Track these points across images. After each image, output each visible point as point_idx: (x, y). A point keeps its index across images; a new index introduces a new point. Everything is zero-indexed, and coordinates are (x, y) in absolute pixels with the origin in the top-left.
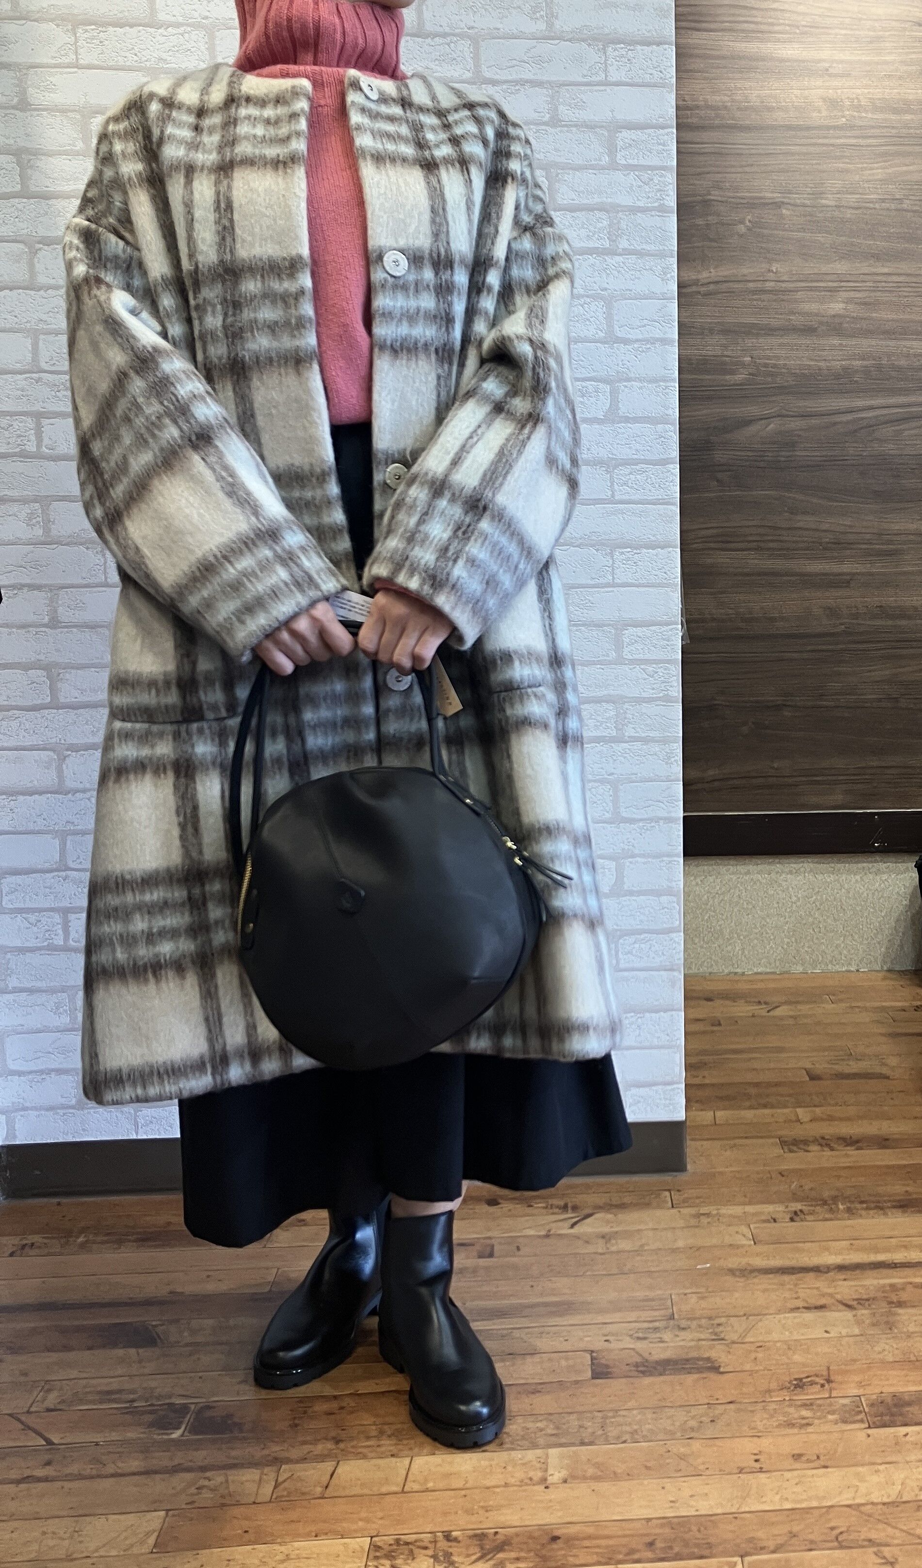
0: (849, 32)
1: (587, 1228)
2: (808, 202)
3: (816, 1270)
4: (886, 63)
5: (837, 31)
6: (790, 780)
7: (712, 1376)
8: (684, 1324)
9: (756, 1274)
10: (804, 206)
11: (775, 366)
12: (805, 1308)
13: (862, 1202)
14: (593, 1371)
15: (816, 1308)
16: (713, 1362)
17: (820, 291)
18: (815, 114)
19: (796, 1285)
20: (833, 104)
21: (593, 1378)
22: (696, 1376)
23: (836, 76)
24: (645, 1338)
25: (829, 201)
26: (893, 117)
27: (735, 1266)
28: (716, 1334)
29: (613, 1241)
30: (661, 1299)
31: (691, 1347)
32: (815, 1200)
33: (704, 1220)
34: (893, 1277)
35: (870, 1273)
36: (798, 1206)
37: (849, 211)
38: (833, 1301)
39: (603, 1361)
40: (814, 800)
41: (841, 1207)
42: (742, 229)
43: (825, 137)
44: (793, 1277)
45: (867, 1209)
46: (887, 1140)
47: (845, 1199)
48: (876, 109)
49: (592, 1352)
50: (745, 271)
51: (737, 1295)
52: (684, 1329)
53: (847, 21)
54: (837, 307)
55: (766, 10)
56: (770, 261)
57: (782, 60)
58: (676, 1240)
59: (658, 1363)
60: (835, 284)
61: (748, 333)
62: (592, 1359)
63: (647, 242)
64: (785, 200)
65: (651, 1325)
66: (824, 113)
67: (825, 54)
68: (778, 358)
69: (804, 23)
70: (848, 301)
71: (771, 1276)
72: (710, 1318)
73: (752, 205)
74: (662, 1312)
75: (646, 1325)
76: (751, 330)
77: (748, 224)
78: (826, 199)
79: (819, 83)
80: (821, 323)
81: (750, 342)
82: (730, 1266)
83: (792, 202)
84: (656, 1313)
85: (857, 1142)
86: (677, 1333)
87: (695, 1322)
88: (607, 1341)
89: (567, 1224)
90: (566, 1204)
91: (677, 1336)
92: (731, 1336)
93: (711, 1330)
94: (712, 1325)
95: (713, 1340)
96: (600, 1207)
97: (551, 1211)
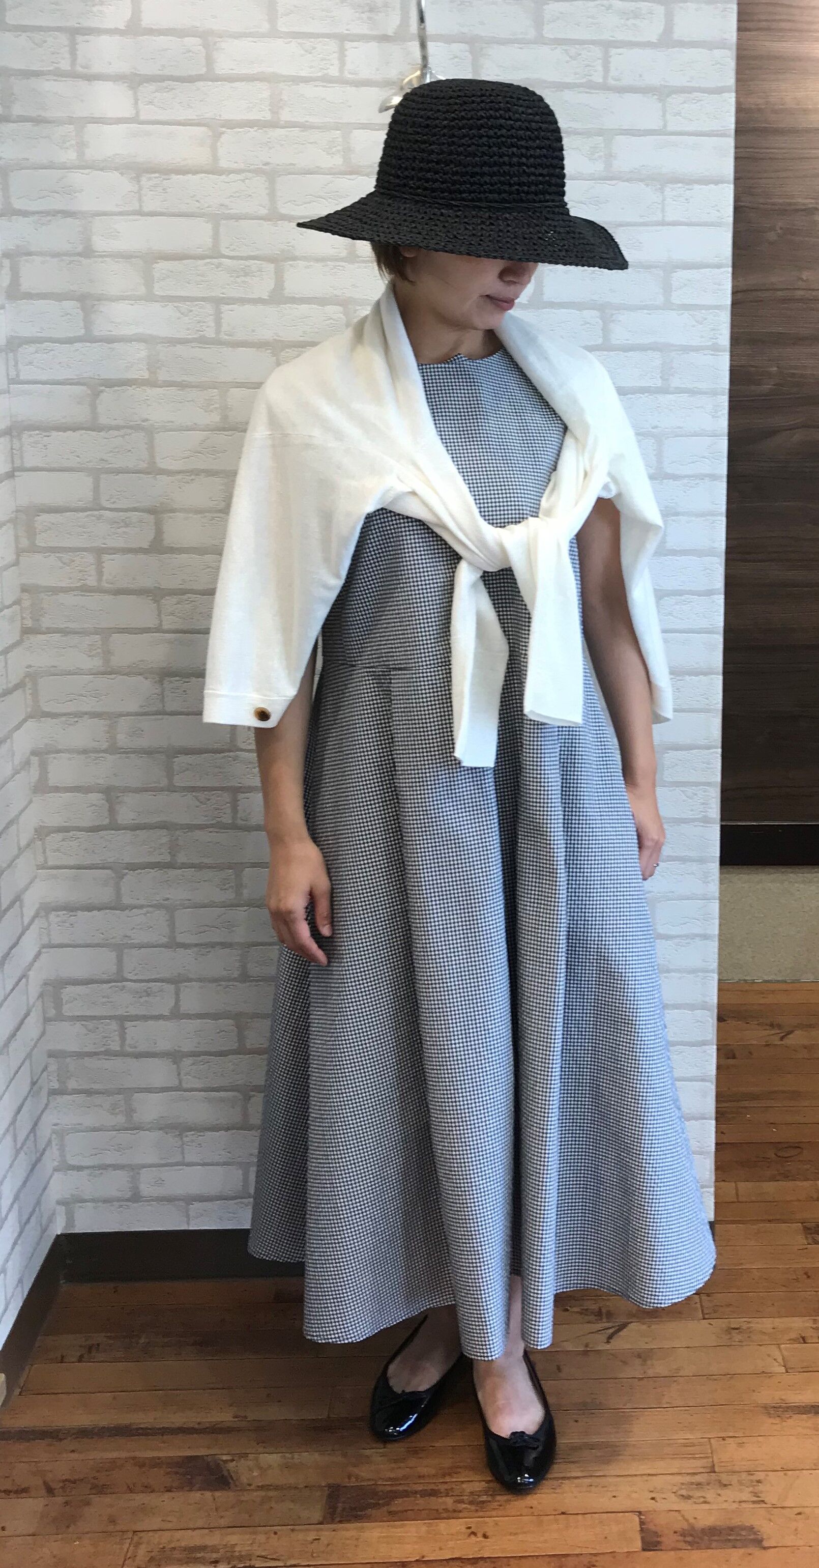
1: (625, 1341)
6: (806, 791)
7: (757, 1552)
8: (725, 1478)
9: (791, 1413)
14: (643, 1539)
16: (755, 1534)
21: (644, 1550)
22: (742, 1551)
24: (689, 1497)
27: (769, 1402)
28: (756, 1494)
29: (650, 1363)
30: (701, 1444)
31: (733, 1511)
33: (737, 1337)
39: (652, 1527)
49: (640, 1512)
51: (773, 1441)
52: (725, 1485)
58: (711, 1363)
59: (703, 1530)
61: (777, 342)
62: (642, 1523)
65: (694, 1479)
68: (805, 368)
71: (804, 1416)
72: (750, 1473)
74: (705, 1460)
75: (688, 1479)
76: (780, 340)
81: (776, 352)
82: (765, 1402)
84: (697, 1463)
86: (719, 1492)
87: (734, 1479)
88: (653, 1499)
89: (603, 1337)
90: (600, 1309)
91: (719, 1495)
92: (771, 1498)
93: (751, 1489)
94: (752, 1481)
95: (754, 1502)
96: (634, 1316)
97: (586, 1317)
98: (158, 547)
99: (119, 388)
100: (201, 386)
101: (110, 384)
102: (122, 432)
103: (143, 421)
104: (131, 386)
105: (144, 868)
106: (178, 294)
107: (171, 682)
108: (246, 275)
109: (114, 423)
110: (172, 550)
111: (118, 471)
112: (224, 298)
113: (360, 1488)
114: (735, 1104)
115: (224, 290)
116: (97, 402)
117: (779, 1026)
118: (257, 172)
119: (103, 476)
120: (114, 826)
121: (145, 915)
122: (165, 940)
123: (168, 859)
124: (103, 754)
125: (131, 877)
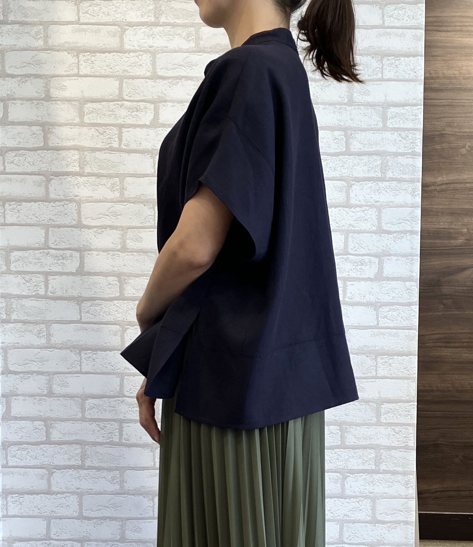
63: (403, 174)
98: (81, 272)
99: (62, 177)
100: (110, 176)
101: (57, 174)
102: (63, 203)
103: (75, 197)
104: (69, 176)
105: (65, 469)
106: (99, 121)
107: (86, 354)
108: (137, 111)
109: (58, 197)
110: (89, 274)
111: (59, 226)
112: (125, 124)
115: (124, 120)
116: (50, 185)
118: (146, 51)
119: (51, 229)
120: (48, 442)
121: (65, 498)
122: (76, 514)
123: (80, 463)
124: (44, 398)
125: (57, 475)
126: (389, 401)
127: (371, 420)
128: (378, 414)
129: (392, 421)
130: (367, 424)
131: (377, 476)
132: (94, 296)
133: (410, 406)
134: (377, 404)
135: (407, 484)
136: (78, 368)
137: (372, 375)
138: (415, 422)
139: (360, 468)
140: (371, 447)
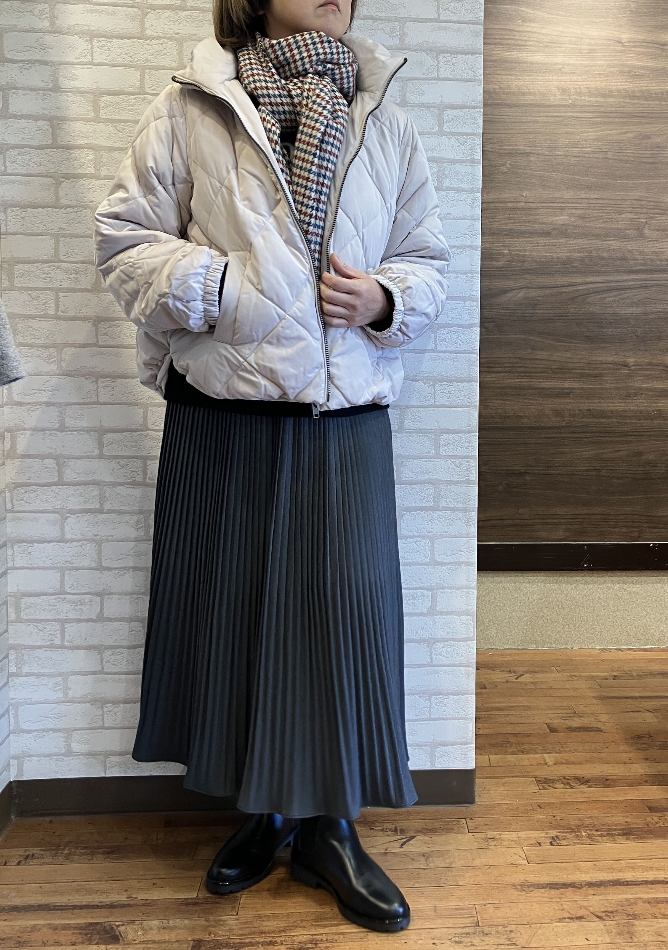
0: (575, 46)
1: (413, 847)
2: (546, 153)
3: (573, 885)
4: (597, 65)
5: (567, 45)
6: (530, 522)
8: (486, 930)
9: (532, 889)
10: (544, 155)
11: (524, 256)
12: (569, 918)
13: (597, 830)
15: (577, 918)
17: (554, 209)
18: (552, 98)
19: (561, 898)
20: (564, 91)
23: (566, 73)
24: (461, 942)
25: (560, 152)
26: (602, 100)
27: (517, 882)
28: (510, 940)
29: (431, 859)
30: (468, 909)
32: (564, 827)
33: (492, 843)
34: (627, 893)
35: (610, 889)
36: (554, 833)
37: (573, 159)
38: (588, 913)
40: (544, 535)
41: (584, 834)
42: (504, 169)
43: (558, 112)
44: (558, 892)
45: (601, 836)
46: (607, 780)
47: (586, 827)
48: (591, 94)
50: (506, 196)
51: (521, 906)
52: (487, 934)
53: (574, 39)
54: (564, 219)
55: (523, 32)
56: (521, 190)
57: (531, 63)
58: (474, 859)
60: (563, 205)
61: (508, 235)
63: (462, 182)
64: (533, 151)
65: (464, 931)
66: (559, 97)
67: (560, 59)
68: (525, 251)
69: (546, 40)
70: (570, 216)
71: (542, 890)
72: (504, 926)
73: (511, 154)
74: (471, 919)
75: (460, 930)
76: (510, 233)
77: (508, 166)
78: (559, 151)
79: (555, 78)
80: (554, 229)
81: (507, 241)
82: (513, 882)
83: (537, 152)
84: (467, 920)
85: (588, 781)
86: (482, 938)
87: (494, 929)
88: (434, 944)
89: (398, 844)
90: (396, 828)
91: (483, 941)
92: (521, 942)
93: (506, 936)
94: (506, 931)
95: (508, 945)
96: (420, 831)
97: (386, 833)
98: (97, 288)
99: (74, 180)
101: (68, 177)
102: (76, 209)
103: (90, 202)
104: (82, 178)
105: (81, 513)
106: (117, 117)
107: (103, 382)
109: (70, 203)
111: (71, 236)
113: (218, 941)
114: (488, 713)
116: (59, 189)
117: (514, 672)
119: (62, 239)
120: (61, 483)
121: (81, 546)
122: (94, 565)
123: (98, 506)
124: (54, 432)
125: (72, 519)
126: (449, 432)
127: (430, 452)
128: (437, 445)
129: (452, 454)
130: (425, 457)
131: (435, 514)
132: (112, 315)
133: (472, 436)
134: (435, 435)
135: (468, 523)
136: (94, 399)
137: (430, 403)
138: (477, 454)
139: (417, 505)
140: (430, 482)
